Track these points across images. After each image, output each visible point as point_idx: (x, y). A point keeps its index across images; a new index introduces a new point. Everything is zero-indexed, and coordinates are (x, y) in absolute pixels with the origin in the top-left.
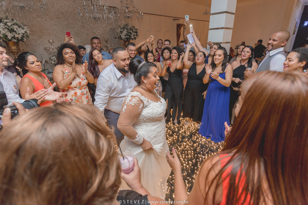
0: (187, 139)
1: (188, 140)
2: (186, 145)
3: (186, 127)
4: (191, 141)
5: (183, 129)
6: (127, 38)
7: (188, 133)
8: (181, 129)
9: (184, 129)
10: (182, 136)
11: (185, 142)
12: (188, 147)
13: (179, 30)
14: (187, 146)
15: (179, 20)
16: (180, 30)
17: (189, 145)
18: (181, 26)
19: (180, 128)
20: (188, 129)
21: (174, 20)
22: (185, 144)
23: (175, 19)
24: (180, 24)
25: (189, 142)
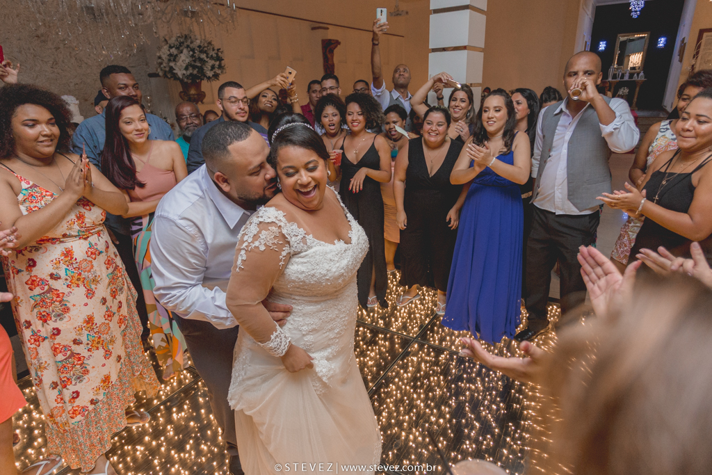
0: (416, 346)
1: (421, 347)
2: (419, 363)
3: (404, 312)
4: (428, 349)
5: (396, 320)
6: (191, 74)
7: (413, 328)
8: (393, 319)
9: (400, 319)
10: (401, 338)
11: (415, 354)
12: (426, 367)
13: (329, 56)
14: (423, 365)
15: (328, 29)
16: (332, 57)
17: (426, 362)
18: (333, 46)
19: (389, 317)
20: (409, 317)
21: (313, 29)
22: (415, 359)
23: (317, 26)
24: (330, 40)
25: (423, 352)
